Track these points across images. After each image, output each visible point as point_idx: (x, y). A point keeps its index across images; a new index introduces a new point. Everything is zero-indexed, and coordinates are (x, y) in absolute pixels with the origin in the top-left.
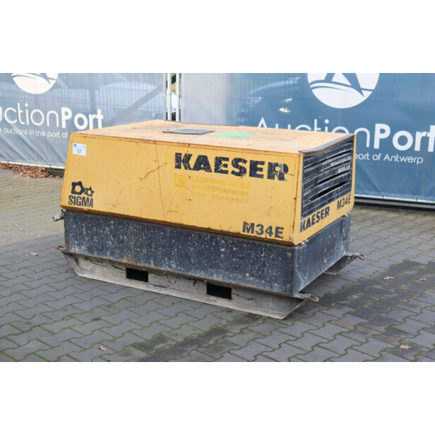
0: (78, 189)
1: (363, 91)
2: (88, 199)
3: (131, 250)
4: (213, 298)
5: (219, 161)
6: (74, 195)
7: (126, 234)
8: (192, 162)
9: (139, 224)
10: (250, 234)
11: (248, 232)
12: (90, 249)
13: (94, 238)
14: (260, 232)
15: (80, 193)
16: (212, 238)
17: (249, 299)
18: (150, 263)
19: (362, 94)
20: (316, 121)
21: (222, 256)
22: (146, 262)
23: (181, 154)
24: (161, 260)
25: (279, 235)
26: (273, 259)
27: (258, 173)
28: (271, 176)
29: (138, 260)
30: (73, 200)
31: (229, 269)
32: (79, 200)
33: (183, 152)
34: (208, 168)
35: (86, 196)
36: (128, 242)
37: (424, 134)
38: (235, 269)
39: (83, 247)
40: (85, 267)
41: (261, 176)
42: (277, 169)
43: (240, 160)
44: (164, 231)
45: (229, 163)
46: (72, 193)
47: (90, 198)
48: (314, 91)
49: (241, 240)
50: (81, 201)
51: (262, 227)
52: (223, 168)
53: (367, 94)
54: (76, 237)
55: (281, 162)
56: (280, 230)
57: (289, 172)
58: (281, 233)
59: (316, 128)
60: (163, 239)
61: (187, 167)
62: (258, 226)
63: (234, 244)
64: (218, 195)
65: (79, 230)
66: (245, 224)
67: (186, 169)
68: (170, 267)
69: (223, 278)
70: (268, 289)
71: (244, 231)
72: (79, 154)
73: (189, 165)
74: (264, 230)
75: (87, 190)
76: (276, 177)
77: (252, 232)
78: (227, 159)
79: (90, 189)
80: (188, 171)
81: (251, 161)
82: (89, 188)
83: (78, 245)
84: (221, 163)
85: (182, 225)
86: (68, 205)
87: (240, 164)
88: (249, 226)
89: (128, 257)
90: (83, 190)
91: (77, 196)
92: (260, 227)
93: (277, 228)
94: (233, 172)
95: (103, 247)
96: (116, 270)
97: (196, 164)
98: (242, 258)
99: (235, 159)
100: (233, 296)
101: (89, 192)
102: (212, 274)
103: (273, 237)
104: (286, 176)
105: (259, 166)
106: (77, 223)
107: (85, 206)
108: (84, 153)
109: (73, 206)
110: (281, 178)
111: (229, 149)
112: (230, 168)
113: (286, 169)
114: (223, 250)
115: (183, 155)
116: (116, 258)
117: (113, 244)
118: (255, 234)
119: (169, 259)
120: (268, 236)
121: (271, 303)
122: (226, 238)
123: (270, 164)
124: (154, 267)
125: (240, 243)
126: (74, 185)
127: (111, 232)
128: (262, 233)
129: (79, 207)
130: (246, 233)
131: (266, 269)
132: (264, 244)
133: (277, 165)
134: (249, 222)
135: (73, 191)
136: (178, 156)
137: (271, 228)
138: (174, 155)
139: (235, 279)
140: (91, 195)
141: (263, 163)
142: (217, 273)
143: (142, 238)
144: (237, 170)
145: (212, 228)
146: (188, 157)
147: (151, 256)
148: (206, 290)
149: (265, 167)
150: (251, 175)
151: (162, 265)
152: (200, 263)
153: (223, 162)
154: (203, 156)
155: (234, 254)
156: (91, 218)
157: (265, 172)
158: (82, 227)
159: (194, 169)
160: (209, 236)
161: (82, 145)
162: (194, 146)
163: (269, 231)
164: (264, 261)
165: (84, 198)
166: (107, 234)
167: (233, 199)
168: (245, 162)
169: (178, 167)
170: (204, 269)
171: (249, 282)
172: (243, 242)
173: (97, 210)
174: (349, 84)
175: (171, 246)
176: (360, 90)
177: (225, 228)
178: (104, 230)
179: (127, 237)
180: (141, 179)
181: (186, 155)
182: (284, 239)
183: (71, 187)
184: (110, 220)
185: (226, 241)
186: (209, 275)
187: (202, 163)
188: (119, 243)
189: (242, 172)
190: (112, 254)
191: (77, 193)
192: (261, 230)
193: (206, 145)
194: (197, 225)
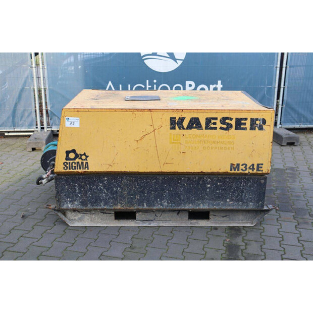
0: (72, 155)
1: (177, 61)
2: (82, 163)
3: (124, 198)
4: (194, 221)
5: (208, 121)
6: (68, 162)
7: (119, 186)
8: (185, 124)
9: (133, 177)
10: (236, 171)
11: (235, 170)
12: (83, 203)
13: (87, 194)
14: (244, 169)
15: (75, 159)
16: (200, 178)
17: (223, 217)
18: (143, 205)
19: (177, 62)
20: (147, 81)
21: (208, 190)
22: (139, 205)
23: (175, 118)
24: (153, 202)
25: (260, 169)
26: (250, 187)
27: (242, 126)
28: (252, 128)
29: (132, 204)
30: (68, 165)
31: (213, 198)
32: (74, 165)
33: (177, 116)
34: (199, 126)
35: (80, 161)
36: (121, 192)
37: (215, 86)
38: (219, 198)
39: (76, 203)
40: (73, 218)
41: (245, 129)
42: (258, 122)
43: (227, 118)
44: (156, 179)
45: (218, 122)
46: (66, 159)
47: (85, 162)
48: (145, 61)
49: (224, 177)
50: (76, 165)
51: (246, 165)
52: (212, 126)
53: (180, 63)
54: (68, 195)
57: (266, 124)
58: (261, 167)
59: (148, 86)
60: (155, 186)
61: (181, 127)
62: (242, 165)
63: (218, 180)
64: (209, 147)
65: (71, 189)
66: (232, 165)
67: (180, 129)
68: (161, 205)
69: (209, 206)
70: (244, 207)
71: (231, 170)
72: (72, 126)
73: (183, 126)
74: (248, 167)
75: (81, 155)
76: (257, 129)
77: (238, 170)
78: (216, 119)
79: (85, 154)
80: (182, 131)
81: (236, 119)
82: (83, 153)
83: (70, 201)
84: (210, 122)
85: (177, 172)
86: (64, 171)
87: (227, 121)
88: (235, 166)
89: (121, 204)
90: (77, 156)
91: (71, 162)
92: (244, 166)
93: (258, 165)
94: (221, 128)
95: (96, 200)
96: (105, 215)
97: (189, 124)
98: (224, 189)
99: (223, 118)
100: (211, 217)
101: (84, 157)
102: (199, 205)
103: (255, 171)
104: (264, 127)
105: (243, 122)
106: (69, 184)
107: (80, 169)
108: (77, 125)
109: (68, 170)
110: (261, 128)
111: (217, 111)
112: (219, 125)
113: (264, 121)
114: (209, 186)
115: (177, 118)
116: (110, 206)
117: (107, 195)
118: (240, 171)
119: (161, 200)
120: (251, 171)
121: (241, 217)
122: (212, 177)
123: (252, 120)
124: (147, 208)
125: (223, 179)
126: (68, 153)
127: (104, 187)
128: (246, 170)
129: (75, 171)
130: (233, 171)
131: (244, 194)
132: (243, 177)
133: (257, 119)
134: (235, 163)
135: (67, 158)
136: (172, 120)
137: (253, 165)
138: (169, 119)
139: (218, 205)
140: (86, 159)
141: (246, 119)
142: (203, 203)
143: (135, 187)
144: (225, 126)
145: (204, 171)
146: (182, 120)
147: (144, 200)
148: (188, 217)
149: (248, 122)
150: (236, 129)
151: (154, 205)
152: (188, 198)
153: (213, 121)
154: (195, 118)
155: (218, 188)
156: (83, 178)
157: (248, 126)
158: (75, 186)
159: (187, 129)
160: (197, 178)
161: (75, 118)
162: (187, 111)
163: (251, 167)
164: (243, 189)
165: (78, 163)
166: (100, 188)
167: (221, 148)
168: (231, 119)
169: (173, 128)
170: (192, 202)
171: (229, 205)
172: (226, 178)
173: (94, 171)
174: (168, 56)
175: (163, 190)
176: (175, 60)
177: (215, 170)
178: (97, 186)
179: (121, 188)
180: (137, 141)
181: (179, 118)
182: (264, 172)
183: (65, 155)
184: (104, 177)
185: (212, 180)
186: (197, 206)
187: (195, 123)
188: (112, 194)
189: (229, 127)
190: (106, 204)
191: (71, 159)
192: (246, 167)
193: (198, 110)
194: (190, 171)
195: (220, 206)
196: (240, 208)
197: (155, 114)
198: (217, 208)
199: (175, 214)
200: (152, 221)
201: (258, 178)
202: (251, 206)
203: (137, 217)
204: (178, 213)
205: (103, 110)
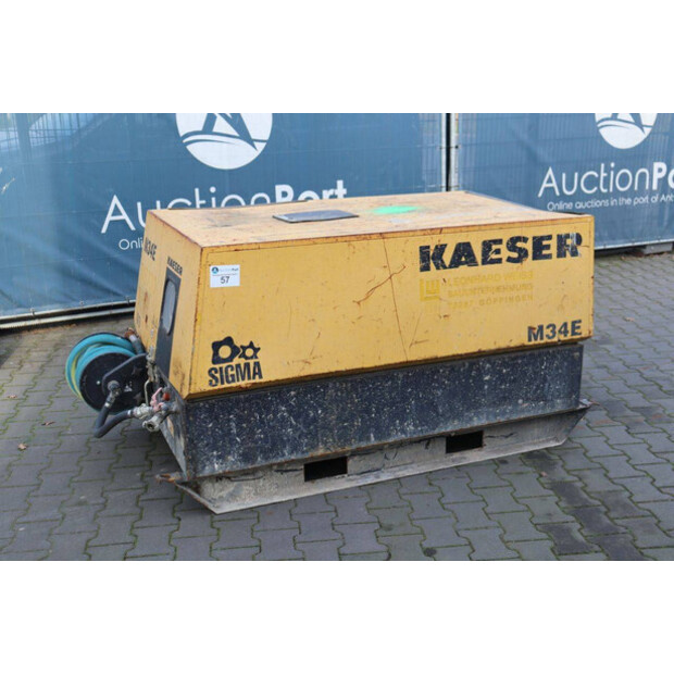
0: (225, 352)
1: (256, 144)
2: (247, 365)
3: (331, 430)
4: (456, 455)
5: (487, 245)
6: (217, 366)
7: (321, 406)
8: (447, 257)
9: (346, 382)
10: (539, 341)
11: (536, 339)
12: (247, 457)
13: (255, 434)
14: (551, 334)
15: (230, 359)
16: (471, 365)
17: (507, 437)
18: (368, 439)
19: (254, 146)
21: (486, 387)
22: (360, 440)
23: (428, 247)
24: (388, 427)
25: (576, 331)
26: (557, 368)
27: (545, 252)
28: (561, 254)
29: (347, 441)
30: (218, 375)
31: (494, 403)
32: (230, 372)
33: (432, 242)
34: (471, 261)
35: (242, 361)
36: (324, 419)
38: (506, 398)
39: (230, 458)
40: (216, 495)
41: (549, 257)
42: (569, 242)
43: (519, 239)
44: (392, 378)
45: (503, 247)
46: (214, 362)
47: (252, 362)
48: (189, 147)
49: (513, 355)
50: (234, 372)
51: (554, 326)
52: (494, 256)
53: (261, 147)
54: (216, 441)
55: (573, 232)
56: (577, 325)
57: (583, 243)
58: (579, 327)
59: (199, 202)
60: (390, 393)
61: (440, 265)
62: (548, 327)
63: (504, 364)
64: (489, 299)
65: (221, 429)
66: (531, 329)
67: (438, 268)
68: (403, 431)
69: (487, 418)
70: (548, 411)
71: (530, 340)
72: (225, 285)
73: (442, 261)
74: (557, 330)
75: (244, 348)
76: (568, 254)
77: (542, 338)
78: (499, 242)
79: (251, 345)
80: (442, 271)
81: (534, 238)
82: (247, 344)
83: (219, 457)
84: (490, 249)
85: (437, 358)
86: (211, 388)
87: (519, 244)
88: (536, 331)
89: (325, 443)
90: (235, 351)
91: (224, 365)
92: (551, 328)
93: (574, 323)
94: (510, 260)
95: (274, 444)
96: (285, 475)
97: (453, 257)
98: (514, 381)
99: (512, 239)
100: (485, 441)
101: (249, 352)
102: (471, 419)
103: (569, 336)
104: (580, 249)
105: (545, 243)
106: (217, 418)
107: (243, 379)
108: (235, 281)
109: (219, 386)
110: (574, 253)
111: (502, 226)
112: (505, 253)
113: (579, 239)
114: (487, 378)
115: (432, 247)
116: (303, 452)
117: (296, 429)
118: (545, 340)
119: (403, 421)
120: (562, 338)
121: (536, 431)
122: (493, 358)
123: (559, 237)
124: (376, 443)
125: (513, 359)
126: (216, 346)
127: (290, 412)
128: (554, 336)
129: (233, 385)
130: (533, 342)
131: (547, 385)
132: (545, 350)
133: (568, 236)
134: (536, 326)
135: (216, 359)
136: (424, 251)
137: (565, 325)
138: (418, 250)
139: (504, 413)
140: (255, 356)
141: (550, 237)
142: (477, 414)
143: (352, 403)
144: (515, 255)
145: (484, 348)
146: (441, 249)
147: (369, 427)
148: (444, 448)
149: (553, 243)
150: (534, 258)
151: (389, 435)
152: (452, 409)
153: (494, 247)
154: (464, 244)
155: (502, 379)
156: (247, 400)
157: (553, 250)
158: (229, 420)
159: (450, 267)
160: (467, 364)
161: (231, 267)
162: (449, 231)
163: (563, 329)
164: (545, 374)
165: (238, 366)
166: (283, 417)
167: (511, 299)
168: (525, 240)
169: (425, 268)
170: (458, 416)
171: (523, 411)
172: (516, 358)
173: (273, 379)
174: (236, 134)
175: (405, 399)
176: (251, 141)
177: (503, 344)
178: (275, 413)
179: (324, 410)
180: (359, 303)
181: (437, 247)
182: (583, 335)
183: (211, 352)
184: (289, 391)
185: (493, 364)
186: (467, 422)
187: (464, 254)
188: (307, 425)
189: (523, 254)
190: (294, 449)
191: (225, 361)
192: (553, 331)
193: (468, 226)
194: (460, 352)
195: (507, 416)
196: (540, 412)
197: (390, 243)
198: (502, 420)
199: (421, 447)
200: (378, 470)
201: (569, 350)
202: (560, 406)
203: (349, 468)
204: (428, 444)
205: (289, 244)
